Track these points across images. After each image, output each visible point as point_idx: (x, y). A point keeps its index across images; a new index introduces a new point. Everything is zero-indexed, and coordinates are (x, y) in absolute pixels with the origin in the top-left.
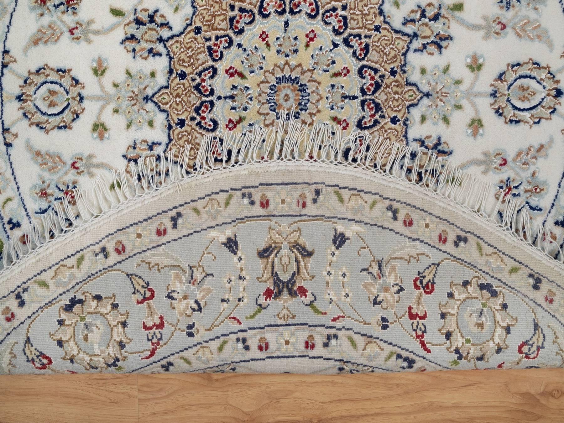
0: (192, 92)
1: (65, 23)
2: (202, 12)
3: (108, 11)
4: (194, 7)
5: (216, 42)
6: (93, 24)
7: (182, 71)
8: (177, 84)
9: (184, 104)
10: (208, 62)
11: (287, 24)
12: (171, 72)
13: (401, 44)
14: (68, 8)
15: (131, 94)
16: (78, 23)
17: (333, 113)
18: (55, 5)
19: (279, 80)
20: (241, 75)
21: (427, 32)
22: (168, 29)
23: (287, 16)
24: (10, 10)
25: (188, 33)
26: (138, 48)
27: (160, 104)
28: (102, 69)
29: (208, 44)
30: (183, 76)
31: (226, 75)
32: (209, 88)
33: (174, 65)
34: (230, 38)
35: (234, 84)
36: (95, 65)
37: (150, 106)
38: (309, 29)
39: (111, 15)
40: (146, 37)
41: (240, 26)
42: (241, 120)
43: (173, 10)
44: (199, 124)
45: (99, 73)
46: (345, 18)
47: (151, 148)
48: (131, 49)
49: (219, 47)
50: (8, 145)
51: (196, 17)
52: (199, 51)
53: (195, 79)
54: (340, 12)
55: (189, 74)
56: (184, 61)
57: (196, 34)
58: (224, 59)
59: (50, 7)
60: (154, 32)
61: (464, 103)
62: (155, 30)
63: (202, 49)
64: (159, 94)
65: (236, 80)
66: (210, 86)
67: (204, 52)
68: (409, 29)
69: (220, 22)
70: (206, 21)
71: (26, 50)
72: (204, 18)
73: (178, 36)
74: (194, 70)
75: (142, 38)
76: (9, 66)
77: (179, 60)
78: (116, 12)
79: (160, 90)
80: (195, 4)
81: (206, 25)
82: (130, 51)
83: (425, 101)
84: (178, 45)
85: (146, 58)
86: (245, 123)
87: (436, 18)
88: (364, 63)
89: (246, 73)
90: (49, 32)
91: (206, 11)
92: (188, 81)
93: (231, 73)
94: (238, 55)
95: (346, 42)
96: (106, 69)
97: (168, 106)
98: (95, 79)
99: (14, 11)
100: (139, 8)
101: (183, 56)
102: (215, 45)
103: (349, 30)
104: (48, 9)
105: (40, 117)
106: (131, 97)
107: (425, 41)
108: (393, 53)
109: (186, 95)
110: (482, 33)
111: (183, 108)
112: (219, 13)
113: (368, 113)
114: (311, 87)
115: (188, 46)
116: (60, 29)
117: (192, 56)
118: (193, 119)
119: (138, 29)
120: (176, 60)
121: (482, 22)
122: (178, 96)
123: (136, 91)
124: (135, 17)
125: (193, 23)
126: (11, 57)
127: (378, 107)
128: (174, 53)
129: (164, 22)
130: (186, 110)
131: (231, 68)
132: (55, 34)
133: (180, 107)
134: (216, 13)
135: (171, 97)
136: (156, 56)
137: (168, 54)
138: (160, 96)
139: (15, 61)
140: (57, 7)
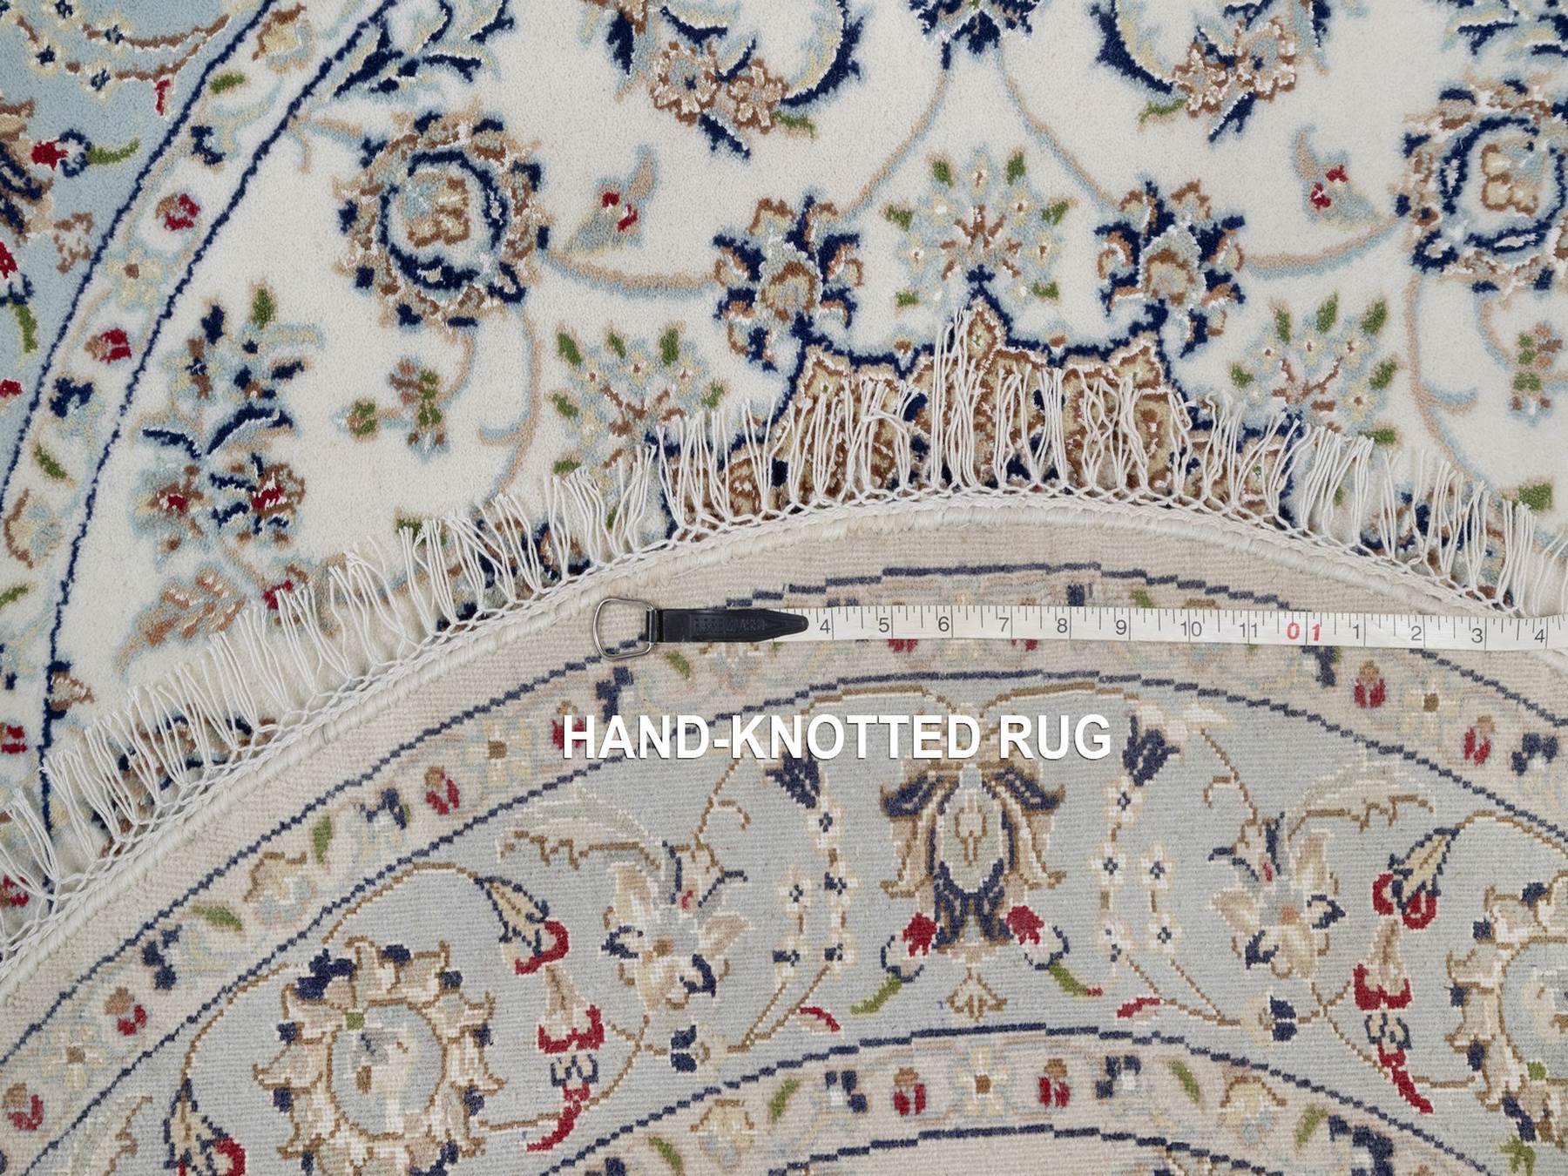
1: (248, 571)
3: (392, 527)
4: (671, 512)
14: (258, 521)
16: (291, 569)
18: (215, 514)
24: (71, 531)
39: (400, 541)
43: (602, 521)
59: (200, 521)
71: (123, 660)
76: (70, 712)
80: (674, 502)
90: (197, 602)
99: (84, 533)
104: (194, 525)
116: (234, 592)
126: (75, 683)
132: (219, 608)
139: (88, 696)
140: (221, 518)
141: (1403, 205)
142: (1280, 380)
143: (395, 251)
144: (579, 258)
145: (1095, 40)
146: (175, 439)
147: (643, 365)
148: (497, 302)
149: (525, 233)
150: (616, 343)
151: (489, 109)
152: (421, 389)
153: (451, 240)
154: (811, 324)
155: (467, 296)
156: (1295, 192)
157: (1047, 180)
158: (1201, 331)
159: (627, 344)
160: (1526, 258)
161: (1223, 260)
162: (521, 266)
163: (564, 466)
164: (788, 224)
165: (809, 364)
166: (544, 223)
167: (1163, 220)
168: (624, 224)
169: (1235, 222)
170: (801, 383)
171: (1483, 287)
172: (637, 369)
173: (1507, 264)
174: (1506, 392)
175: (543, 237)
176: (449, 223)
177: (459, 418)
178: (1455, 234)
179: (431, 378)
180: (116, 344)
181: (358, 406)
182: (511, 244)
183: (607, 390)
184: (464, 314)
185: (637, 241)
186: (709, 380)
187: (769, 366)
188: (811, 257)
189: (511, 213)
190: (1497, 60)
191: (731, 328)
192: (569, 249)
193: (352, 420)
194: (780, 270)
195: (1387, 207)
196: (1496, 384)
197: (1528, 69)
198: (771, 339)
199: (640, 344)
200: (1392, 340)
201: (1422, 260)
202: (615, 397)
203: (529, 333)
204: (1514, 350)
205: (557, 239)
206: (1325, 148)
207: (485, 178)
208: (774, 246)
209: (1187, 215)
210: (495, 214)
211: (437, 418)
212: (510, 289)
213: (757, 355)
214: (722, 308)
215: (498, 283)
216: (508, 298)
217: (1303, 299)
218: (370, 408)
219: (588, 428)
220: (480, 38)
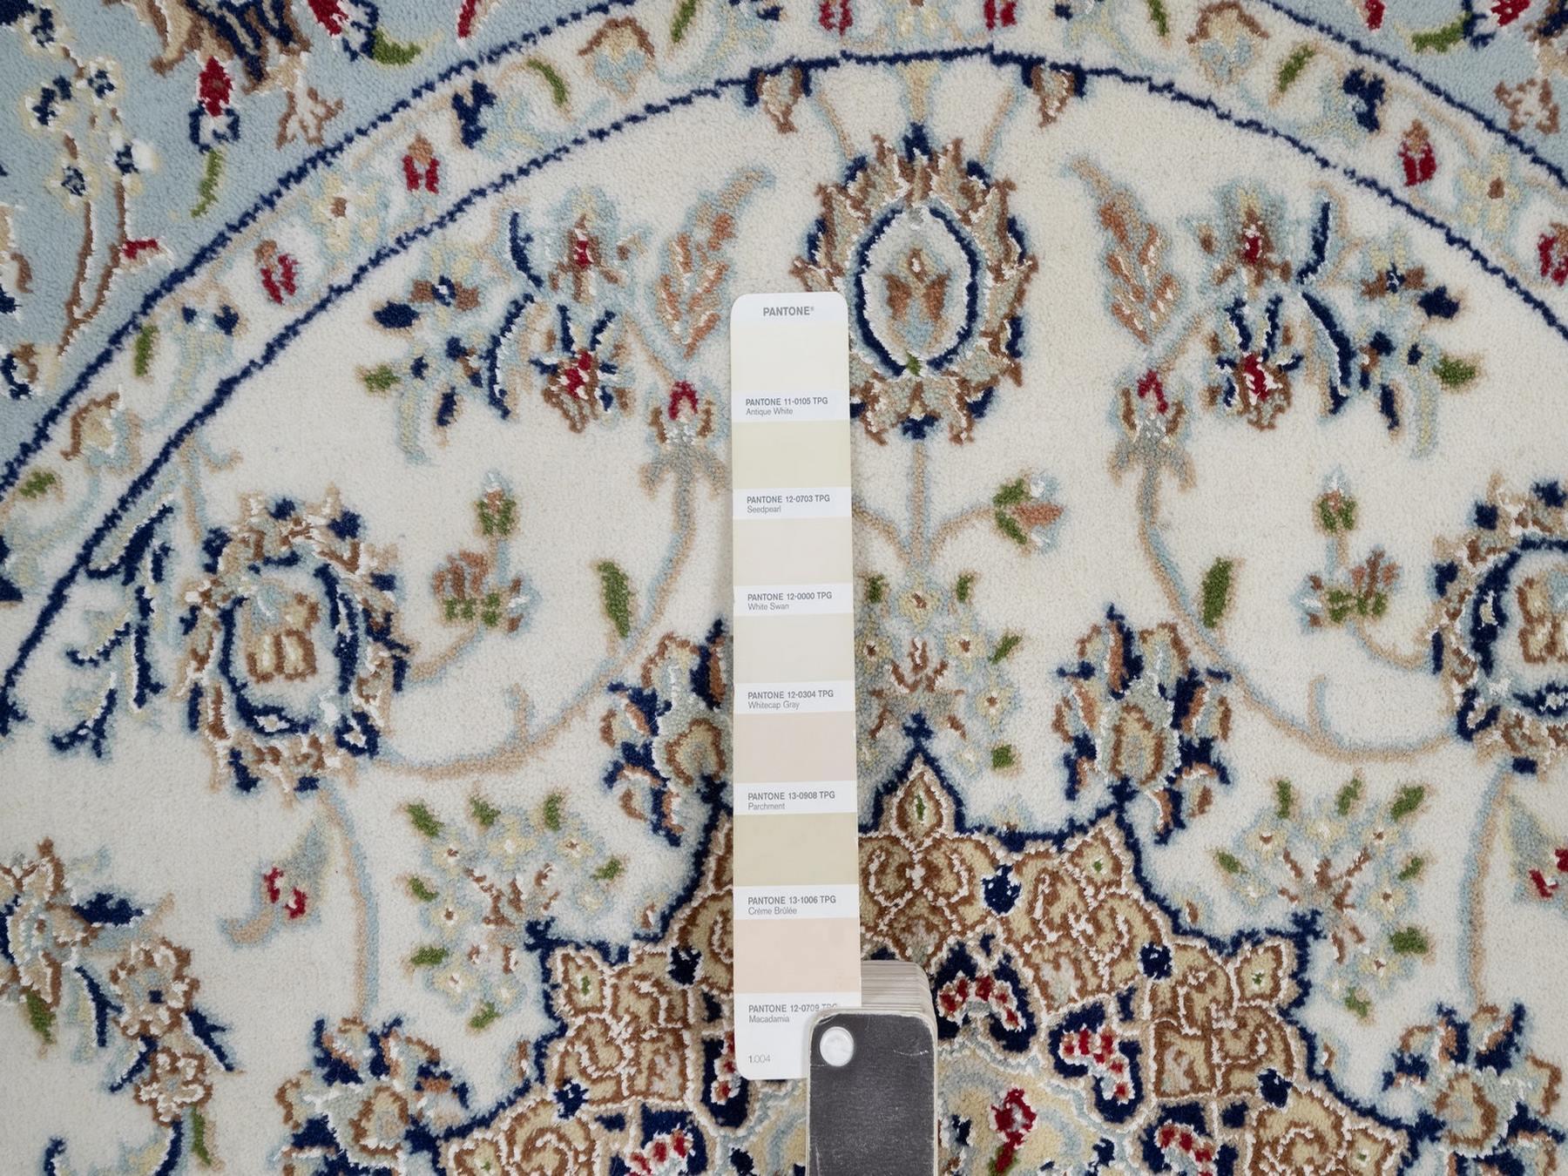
0: (943, 938)
1: (1176, 350)
2: (1221, 981)
3: (1225, 553)
4: (1237, 943)
5: (1115, 1045)
6: (1176, 481)
7: (1016, 889)
8: (970, 870)
9: (902, 902)
10: (1049, 1007)
12: (1014, 840)
14: (1232, 364)
15: (934, 662)
16: (1180, 411)
18: (1239, 303)
20: (1003, 1162)
22: (1160, 823)
24: (1225, 98)
25: (1147, 918)
26: (1097, 687)
27: (900, 793)
28: (1021, 525)
29: (1112, 1008)
30: (1000, 896)
31: (1003, 1094)
32: (957, 1018)
33: (1038, 854)
34: (1128, 1111)
35: (973, 1133)
36: (1036, 491)
37: (896, 745)
39: (1209, 564)
40: (1133, 727)
41: (1172, 1152)
43: (1229, 847)
45: (1009, 511)
48: (1091, 658)
49: (1100, 1058)
50: (751, 87)
51: (1203, 951)
52: (1086, 967)
53: (988, 953)
55: (1005, 923)
56: (1051, 899)
57: (1146, 953)
58: (1058, 1080)
59: (1232, 282)
60: (1148, 762)
62: (1158, 766)
63: (1092, 983)
64: (936, 789)
65: (987, 1140)
66: (966, 1020)
67: (1083, 991)
69: (1185, 1062)
70: (1188, 998)
71: (1084, 168)
72: (1200, 988)
73: (1137, 870)
74: (1019, 946)
75: (1128, 709)
76: (1029, 92)
77: (1055, 877)
78: (1218, 584)
79: (950, 790)
80: (1247, 946)
81: (1175, 997)
82: (1082, 653)
84: (1106, 872)
85: (1058, 725)
90: (1146, 278)
91: (1222, 997)
92: (982, 921)
93: (1013, 1116)
94: (1071, 1143)
96: (1022, 540)
97: (896, 831)
98: (986, 493)
99: (1221, 116)
100: (1232, 692)
101: (1068, 894)
102: (1107, 1040)
104: (1228, 272)
105: (851, 232)
106: (924, 657)
109: (935, 909)
111: (889, 897)
112: (1216, 1059)
115: (1103, 916)
116: (1158, 329)
117: (1068, 935)
119: (1162, 689)
120: (1052, 864)
122: (932, 872)
123: (944, 682)
124: (1202, 677)
125: (1181, 941)
126: (1063, 101)
128: (1079, 853)
129: (1187, 805)
130: (882, 912)
131: (1029, 1115)
132: (1140, 307)
133: (891, 882)
134: (1216, 1045)
135: (928, 842)
136: (1064, 774)
137: (1075, 828)
138: (928, 791)
139: (1047, 119)
140: (1235, 311)
143: (1513, 559)
144: (1503, 818)
146: (1319, 247)
147: (1390, 906)
148: (1459, 701)
149: (1532, 743)
150: (1414, 868)
152: (1369, 594)
153: (1524, 636)
154: (1434, 1139)
155: (1465, 661)
159: (1412, 882)
162: (1495, 735)
163: (1284, 792)
164: (1535, 1106)
165: (1389, 1134)
166: (1541, 768)
168: (1538, 878)
170: (1367, 1123)
172: (1386, 897)
175: (1525, 766)
176: (1541, 635)
177: (1336, 640)
179: (1379, 609)
180: (1420, 167)
181: (1351, 506)
182: (1519, 722)
183: (1366, 856)
184: (1448, 658)
185: (1520, 897)
186: (1374, 998)
187: (1389, 1080)
188: (1503, 1142)
189: (1550, 722)
191: (1428, 1029)
192: (1513, 801)
193: (1334, 496)
194: (1490, 1098)
198: (1417, 1085)
199: (1411, 901)
202: (1358, 867)
203: (1427, 746)
205: (1523, 786)
208: (1513, 1088)
210: (1552, 701)
211: (1337, 616)
212: (1473, 719)
213: (1401, 1066)
214: (1447, 1014)
215: (1479, 703)
216: (1462, 715)
218: (1349, 524)
219: (1324, 829)
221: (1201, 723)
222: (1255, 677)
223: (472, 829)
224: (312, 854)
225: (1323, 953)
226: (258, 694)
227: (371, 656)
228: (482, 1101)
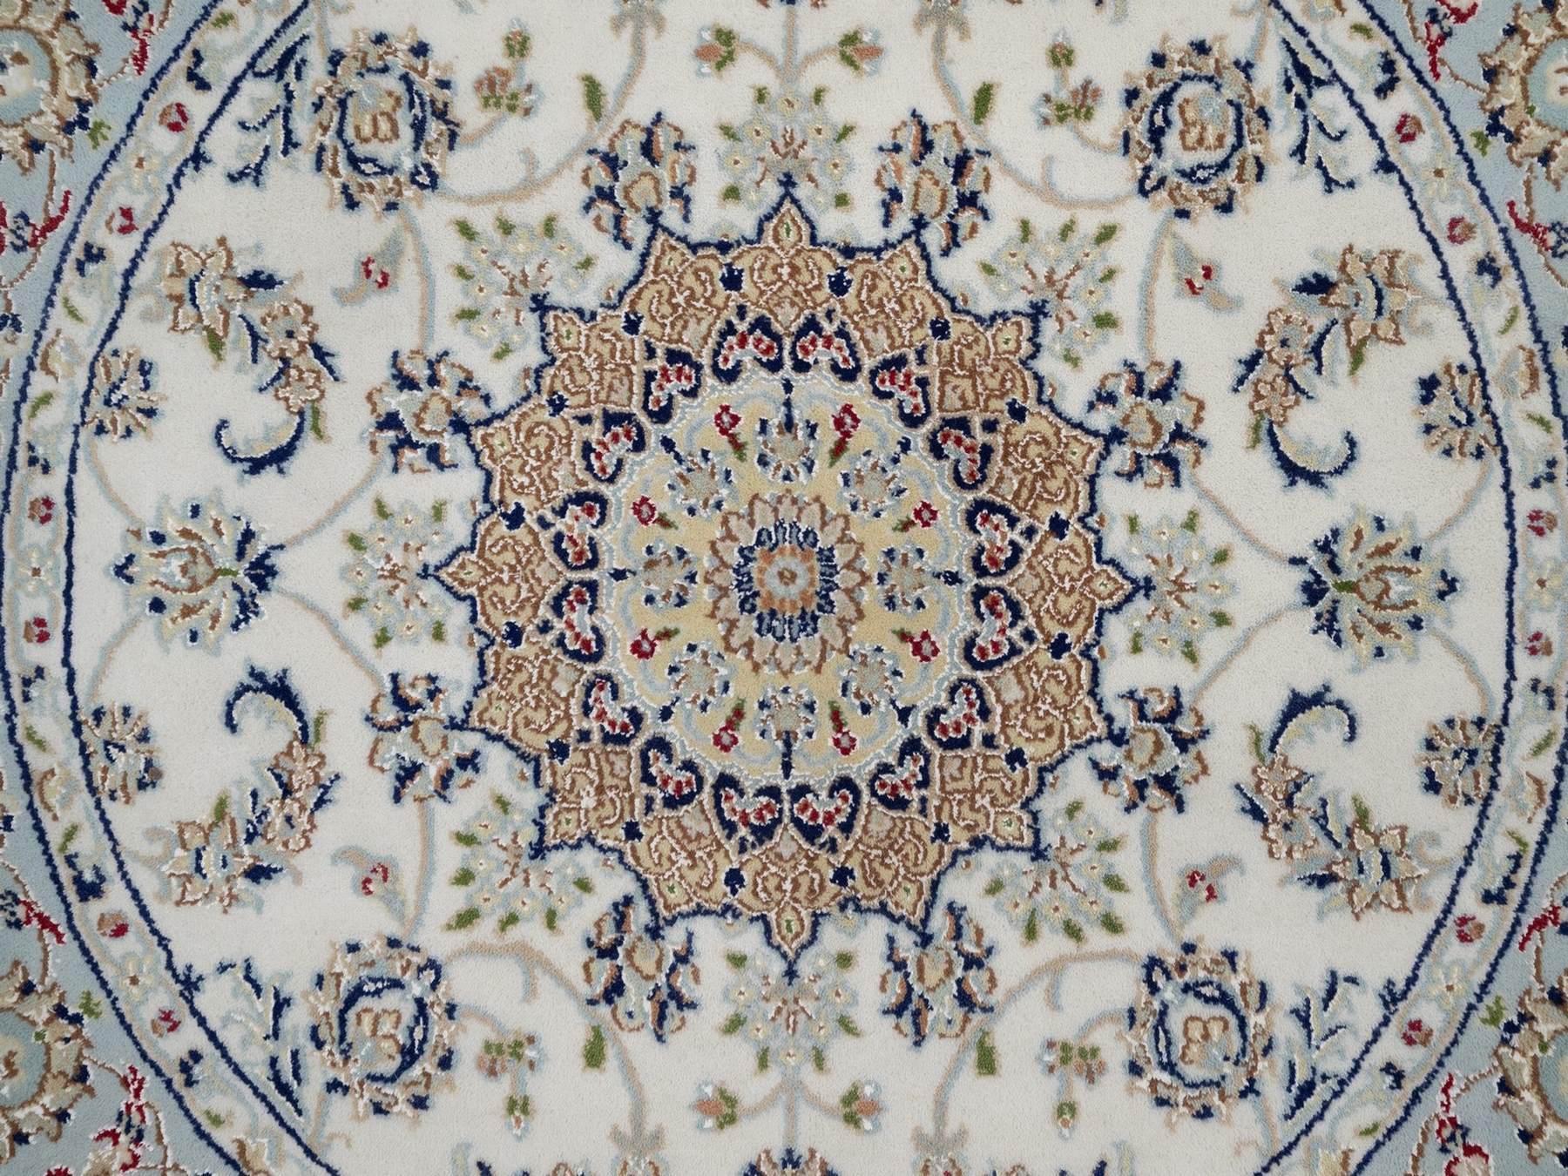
0: (801, 310)
2: (983, 343)
3: (988, 79)
4: (993, 318)
5: (913, 380)
6: (957, 34)
7: (849, 282)
8: (819, 269)
9: (775, 288)
10: (870, 356)
11: (953, 578)
12: (848, 252)
13: (907, 901)
15: (798, 141)
17: (752, 708)
19: (826, 557)
20: (839, 450)
21: (932, 976)
22: (944, 244)
23: (971, 580)
25: (935, 302)
26: (903, 158)
27: (775, 221)
28: (856, 58)
29: (912, 357)
30: (839, 286)
31: (839, 408)
32: (810, 360)
33: (864, 261)
34: (921, 421)
35: (818, 431)
36: (866, 38)
37: (773, 191)
38: (942, 640)
39: (979, 86)
40: (926, 183)
41: (949, 447)
42: (738, 447)
43: (988, 260)
44: (730, 329)
45: (849, 50)
46: (965, 743)
47: (677, 193)
48: (900, 141)
49: (902, 388)
51: (971, 324)
52: (895, 332)
53: (831, 321)
54: (979, 729)
55: (842, 302)
56: (872, 288)
57: (933, 323)
58: (875, 400)
60: (937, 205)
61: (773, 1077)
62: (943, 208)
63: (898, 341)
64: (798, 219)
65: (828, 436)
66: (816, 362)
67: (892, 347)
68: (940, 923)
69: (959, 391)
70: (960, 352)
72: (969, 346)
73: (929, 272)
74: (850, 317)
75: (923, 172)
77: (875, 275)
78: (984, 98)
79: (808, 220)
80: (1000, 321)
81: (952, 351)
82: (895, 137)
83: (778, 967)
84: (908, 273)
85: (878, 181)
86: (731, 461)
87: (965, 999)
88: (866, 797)
89: (843, 465)
91: (983, 352)
92: (827, 301)
93: (846, 421)
94: (883, 439)
95: (911, 747)
96: (856, 68)
97: (772, 244)
98: (834, 39)
100: (991, 164)
101: (883, 286)
102: (908, 377)
103: (937, 752)
106: (792, 137)
107: (912, 968)
108: (886, 875)
109: (796, 293)
110: (929, 1129)
111: (767, 285)
112: (980, 389)
113: (751, 804)
114: (809, 645)
115: (906, 300)
117: (883, 311)
118: (742, 312)
119: (946, 160)
120: (872, 267)
121: (951, 1128)
122: (795, 270)
123: (805, 153)
124: (973, 153)
125: (957, 317)
127: (764, 833)
128: (891, 260)
129: (962, 233)
130: (762, 293)
131: (856, 420)
133: (768, 276)
134: (979, 381)
135: (792, 252)
136: (883, 211)
137: (888, 245)
138: (793, 220)
141: (1189, 948)
142: (1072, 843)
143: (1176, 87)
144: (1168, 245)
145: (1307, 688)
147: (1094, 298)
148: (1140, 173)
149: (1187, 200)
150: (1110, 275)
151: (1271, 170)
152: (1081, 106)
153: (1183, 134)
154: (1120, 443)
155: (1144, 149)
156: (1199, 858)
157: (1213, 644)
158: (1107, 775)
159: (1109, 284)
160: (1151, 1055)
161: (1154, 793)
162: (1163, 194)
163: (1025, 227)
164: (1188, 425)
165: (1091, 440)
166: (1193, 215)
167: (1183, 743)
168: (1190, 283)
169: (1180, 805)
170: (1077, 432)
171: (1132, 1014)
172: (1091, 293)
173: (1147, 1037)
174: (1059, 1037)
175: (1183, 214)
176: (1194, 133)
177: (1061, 136)
178: (1169, 993)
179: (1088, 116)
181: (1071, 52)
182: (1179, 186)
183: (1078, 267)
184: (1132, 145)
185: (1178, 295)
186: (1082, 355)
187: (1091, 406)
188: (1166, 446)
189: (1200, 187)
190: (1286, 1030)
191: (1117, 376)
192: (1174, 236)
193: (1060, 46)
194: (1158, 419)
195: (1188, 935)
196: (1065, 1028)
197: (1279, 1056)
198: (1110, 409)
199: (1107, 296)
200: (1098, 939)
201: (1153, 963)
202: (1072, 274)
203: (1118, 200)
204: (1088, 1044)
205: (1181, 226)
206: (1230, 884)
207: (1223, 165)
208: (1174, 412)
209: (1186, 764)
210: (1201, 174)
211: (1061, 119)
212: (1149, 184)
213: (1100, 398)
214: (1130, 366)
215: (1153, 174)
216: (1142, 182)
217: (1127, 863)
218: (1069, 63)
219: (1051, 249)
220: (1319, 165)
221: (972, 182)
222: (1008, 156)
223: (497, 236)
224: (393, 249)
225: (1049, 326)
226: (361, 150)
227: (434, 128)
228: (500, 405)
